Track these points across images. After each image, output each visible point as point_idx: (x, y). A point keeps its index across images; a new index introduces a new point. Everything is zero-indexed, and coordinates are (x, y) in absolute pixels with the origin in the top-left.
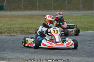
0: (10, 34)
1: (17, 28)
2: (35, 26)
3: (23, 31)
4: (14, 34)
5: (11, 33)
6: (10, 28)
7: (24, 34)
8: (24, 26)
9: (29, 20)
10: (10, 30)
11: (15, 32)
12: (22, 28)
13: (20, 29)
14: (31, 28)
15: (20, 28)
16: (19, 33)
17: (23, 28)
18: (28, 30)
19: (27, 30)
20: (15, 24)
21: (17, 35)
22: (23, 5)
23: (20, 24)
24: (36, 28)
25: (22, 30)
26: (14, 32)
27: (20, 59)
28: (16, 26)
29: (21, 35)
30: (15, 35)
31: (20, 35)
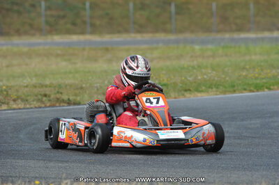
0: (8, 104)
1: (27, 86)
2: (81, 81)
3: (45, 95)
4: (20, 106)
5: (12, 103)
6: (7, 87)
7: (48, 105)
8: (47, 82)
9: (64, 64)
10: (7, 94)
11: (22, 100)
12: (42, 86)
13: (36, 91)
14: (68, 87)
15: (35, 87)
16: (35, 103)
17: (46, 86)
18: (61, 93)
19: (58, 92)
20: (22, 76)
21: (28, 108)
22: (43, 19)
23: (36, 76)
24: (84, 85)
25: (43, 93)
26: (19, 101)
27: (36, 178)
28: (25, 81)
29: (40, 107)
30: (22, 107)
31: (36, 107)
